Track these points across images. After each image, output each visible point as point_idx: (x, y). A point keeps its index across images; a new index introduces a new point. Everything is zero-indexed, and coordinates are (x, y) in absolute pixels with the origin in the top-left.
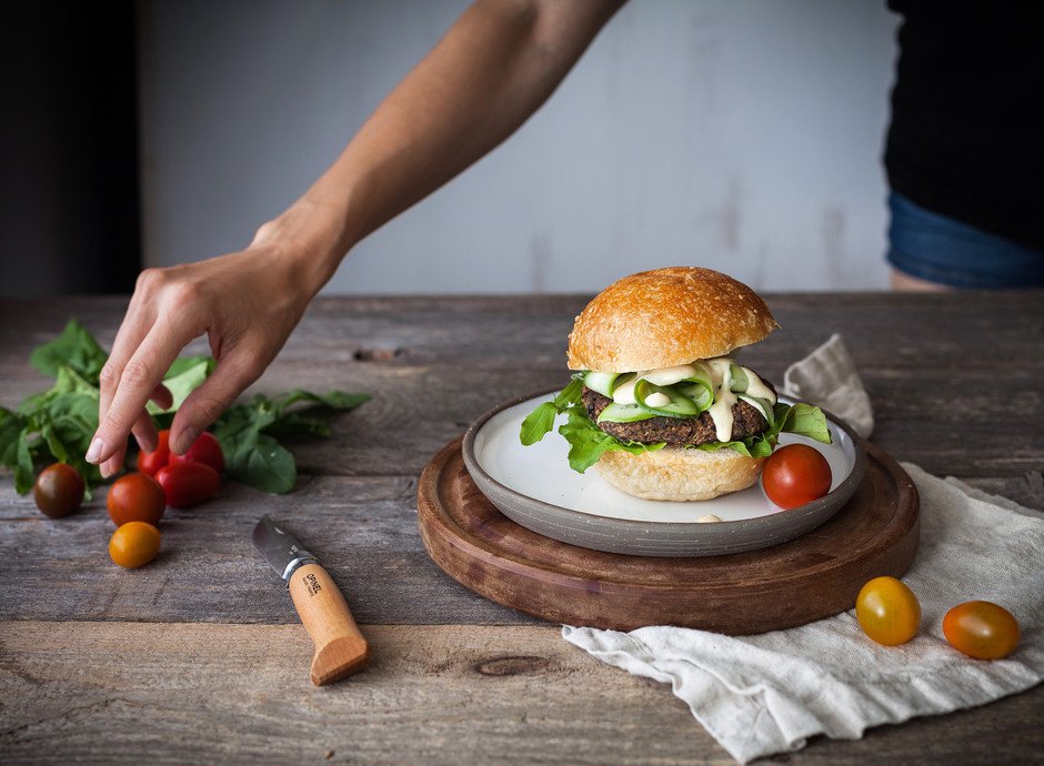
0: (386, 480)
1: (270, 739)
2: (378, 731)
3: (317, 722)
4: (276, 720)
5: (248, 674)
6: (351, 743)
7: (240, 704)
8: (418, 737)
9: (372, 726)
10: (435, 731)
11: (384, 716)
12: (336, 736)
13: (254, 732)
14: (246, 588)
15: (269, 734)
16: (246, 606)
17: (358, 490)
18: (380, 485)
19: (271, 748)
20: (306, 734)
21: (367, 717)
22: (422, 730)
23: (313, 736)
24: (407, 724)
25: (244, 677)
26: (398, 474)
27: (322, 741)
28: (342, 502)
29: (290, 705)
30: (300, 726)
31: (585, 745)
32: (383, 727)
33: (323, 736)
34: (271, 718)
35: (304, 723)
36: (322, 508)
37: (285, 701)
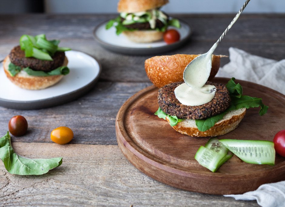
0: (138, 84)
1: (108, 198)
2: (148, 196)
3: (125, 191)
4: (109, 189)
5: (97, 168)
6: (138, 202)
7: (96, 182)
8: (163, 199)
9: (146, 193)
10: (169, 196)
11: (150, 188)
12: (133, 198)
13: (102, 195)
14: (94, 129)
15: (108, 196)
16: (94, 137)
17: (128, 88)
18: (136, 86)
19: (109, 203)
20: (121, 196)
21: (143, 189)
22: (164, 195)
23: (124, 197)
24: (158, 192)
25: (96, 169)
26: (141, 82)
27: (128, 200)
28: (123, 93)
29: (114, 183)
30: (119, 193)
31: (226, 204)
32: (150, 194)
33: (128, 198)
34: (108, 189)
35: (120, 191)
36: (118, 96)
37: (112, 181)
